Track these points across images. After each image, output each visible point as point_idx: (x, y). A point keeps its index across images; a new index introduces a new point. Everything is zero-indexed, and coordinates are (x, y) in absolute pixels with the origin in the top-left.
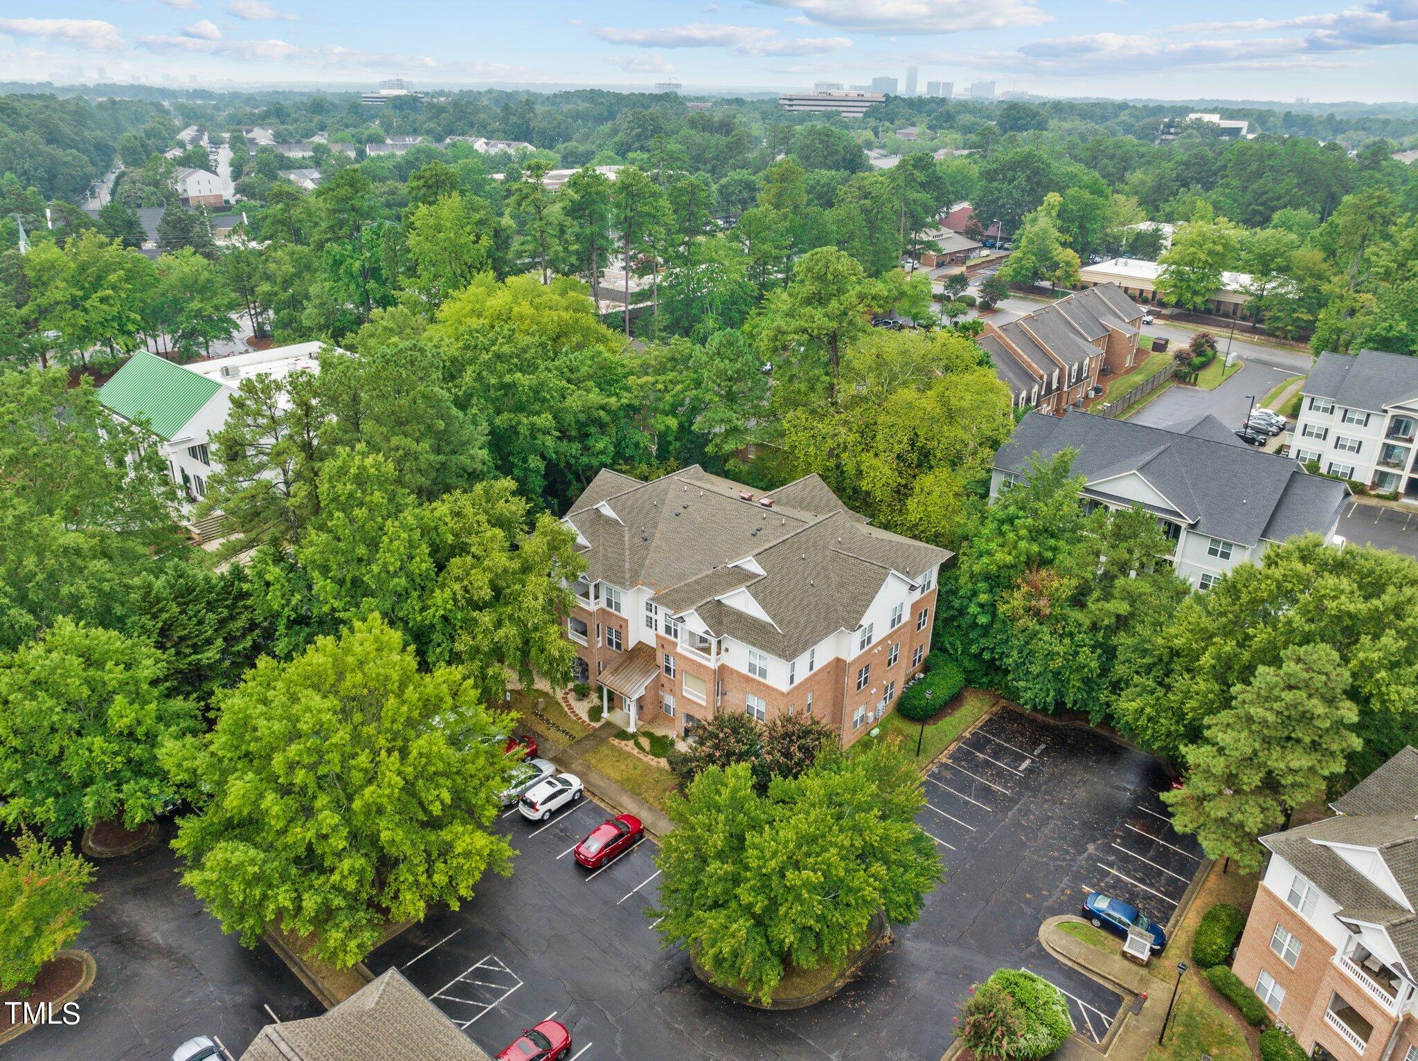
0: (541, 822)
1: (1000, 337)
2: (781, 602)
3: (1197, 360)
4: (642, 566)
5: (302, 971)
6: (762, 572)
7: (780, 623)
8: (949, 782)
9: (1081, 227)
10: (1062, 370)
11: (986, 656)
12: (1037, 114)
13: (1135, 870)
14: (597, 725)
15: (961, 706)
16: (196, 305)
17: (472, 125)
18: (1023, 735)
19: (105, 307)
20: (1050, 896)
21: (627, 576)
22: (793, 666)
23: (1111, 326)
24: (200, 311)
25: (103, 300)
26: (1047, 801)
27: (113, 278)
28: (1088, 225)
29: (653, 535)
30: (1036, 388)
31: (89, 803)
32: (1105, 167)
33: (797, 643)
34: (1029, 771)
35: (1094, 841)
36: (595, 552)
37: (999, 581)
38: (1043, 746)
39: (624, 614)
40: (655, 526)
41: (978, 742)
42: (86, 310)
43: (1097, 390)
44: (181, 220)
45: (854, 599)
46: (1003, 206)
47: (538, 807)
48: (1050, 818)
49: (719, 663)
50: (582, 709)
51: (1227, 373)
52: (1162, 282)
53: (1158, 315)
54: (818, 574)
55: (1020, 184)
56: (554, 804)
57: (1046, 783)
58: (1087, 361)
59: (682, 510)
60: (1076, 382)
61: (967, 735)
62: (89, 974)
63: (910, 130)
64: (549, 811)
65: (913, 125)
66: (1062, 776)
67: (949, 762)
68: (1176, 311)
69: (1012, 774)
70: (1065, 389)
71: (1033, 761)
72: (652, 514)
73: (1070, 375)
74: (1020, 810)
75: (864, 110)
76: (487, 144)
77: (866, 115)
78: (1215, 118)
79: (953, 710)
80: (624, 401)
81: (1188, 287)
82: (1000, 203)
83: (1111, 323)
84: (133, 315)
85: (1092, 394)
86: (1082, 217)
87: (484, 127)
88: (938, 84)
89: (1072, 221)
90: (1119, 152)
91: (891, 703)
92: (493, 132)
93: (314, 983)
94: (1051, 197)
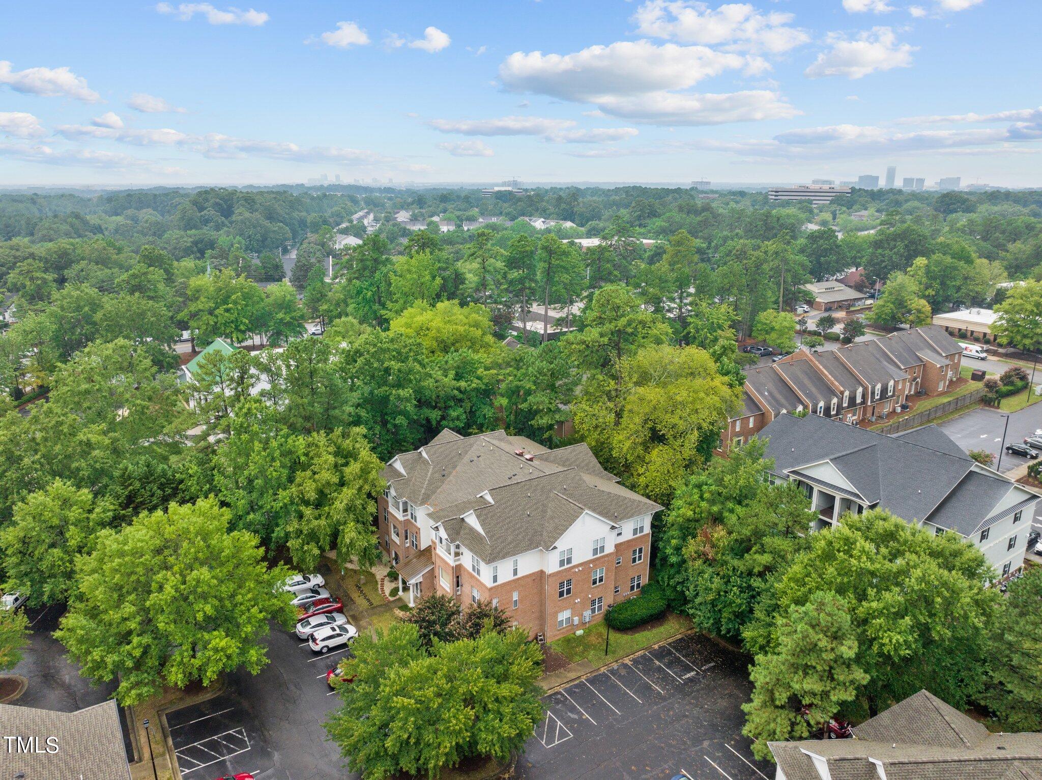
0: (319, 653)
1: (811, 360)
2: (498, 523)
3: (1004, 389)
4: (434, 492)
5: (131, 713)
6: (493, 502)
7: (491, 538)
8: (620, 677)
9: (943, 284)
10: (865, 389)
11: (679, 588)
12: (967, 200)
13: (733, 767)
14: (391, 599)
15: (661, 625)
16: (280, 315)
17: (537, 210)
18: (700, 653)
19: (227, 314)
20: (651, 772)
21: (421, 498)
22: (496, 569)
23: (925, 358)
24: (282, 319)
25: (227, 310)
26: (691, 703)
27: (234, 297)
28: (948, 282)
29: (450, 473)
30: (835, 401)
31: (47, 588)
32: (997, 239)
33: (499, 553)
34: (691, 680)
35: (711, 739)
36: (409, 480)
37: (688, 530)
38: (712, 664)
39: (418, 524)
40: (454, 467)
41: (661, 654)
42: (217, 316)
43: (904, 407)
44: (305, 265)
45: (556, 528)
46: (886, 267)
47: (318, 642)
48: (687, 716)
49: (457, 563)
50: (388, 587)
51: (1031, 402)
52: (995, 327)
53: (995, 353)
54: (538, 508)
55: (899, 251)
56: (332, 643)
57: (698, 691)
58: (891, 383)
59: (475, 458)
60: (881, 399)
61: (656, 647)
62: (20, 692)
63: (863, 213)
64: (327, 646)
65: (866, 209)
66: (715, 688)
67: (630, 663)
68: (1011, 350)
69: (674, 679)
70: (869, 404)
71: (698, 673)
72: (455, 459)
73: (873, 393)
74: (664, 707)
75: (830, 198)
76: (544, 222)
77: (832, 202)
79: (653, 627)
80: (474, 385)
81: (1018, 331)
82: (883, 265)
83: (926, 356)
84: (245, 320)
85: (899, 410)
86: (944, 276)
87: (545, 211)
89: (934, 279)
90: (1009, 228)
91: (599, 614)
92: (550, 215)
93: (132, 722)
94: (918, 261)
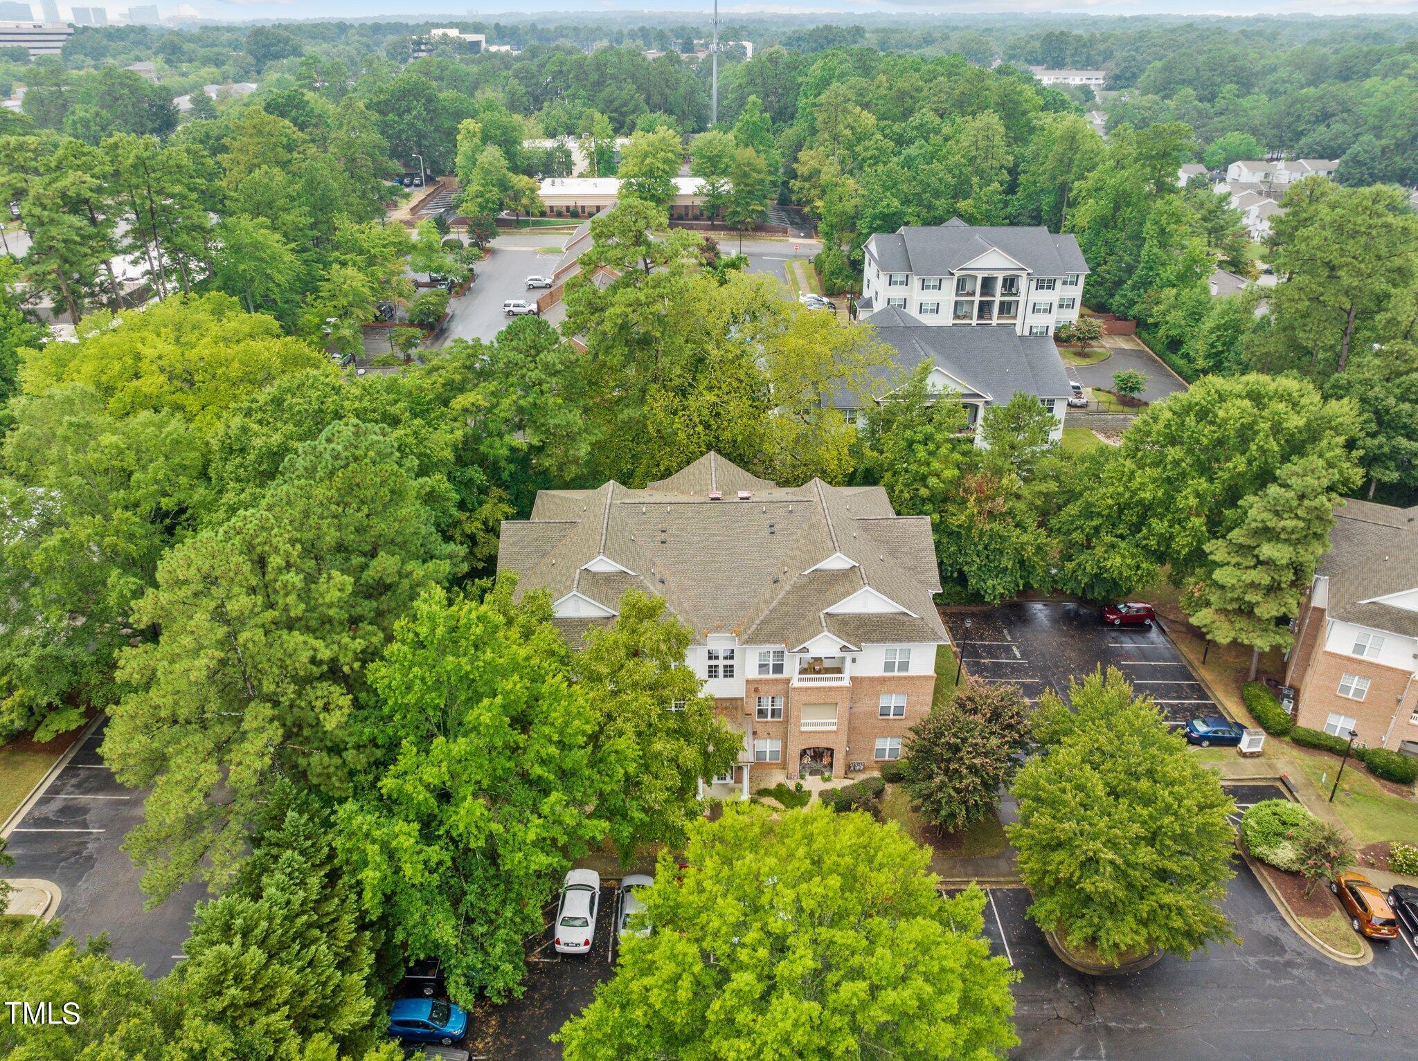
18: (984, 629)
29: (661, 573)
38: (1005, 631)
59: (663, 535)
69: (1021, 665)
72: (641, 551)
78: (453, 33)
88: (86, 10)
94: (468, 124)
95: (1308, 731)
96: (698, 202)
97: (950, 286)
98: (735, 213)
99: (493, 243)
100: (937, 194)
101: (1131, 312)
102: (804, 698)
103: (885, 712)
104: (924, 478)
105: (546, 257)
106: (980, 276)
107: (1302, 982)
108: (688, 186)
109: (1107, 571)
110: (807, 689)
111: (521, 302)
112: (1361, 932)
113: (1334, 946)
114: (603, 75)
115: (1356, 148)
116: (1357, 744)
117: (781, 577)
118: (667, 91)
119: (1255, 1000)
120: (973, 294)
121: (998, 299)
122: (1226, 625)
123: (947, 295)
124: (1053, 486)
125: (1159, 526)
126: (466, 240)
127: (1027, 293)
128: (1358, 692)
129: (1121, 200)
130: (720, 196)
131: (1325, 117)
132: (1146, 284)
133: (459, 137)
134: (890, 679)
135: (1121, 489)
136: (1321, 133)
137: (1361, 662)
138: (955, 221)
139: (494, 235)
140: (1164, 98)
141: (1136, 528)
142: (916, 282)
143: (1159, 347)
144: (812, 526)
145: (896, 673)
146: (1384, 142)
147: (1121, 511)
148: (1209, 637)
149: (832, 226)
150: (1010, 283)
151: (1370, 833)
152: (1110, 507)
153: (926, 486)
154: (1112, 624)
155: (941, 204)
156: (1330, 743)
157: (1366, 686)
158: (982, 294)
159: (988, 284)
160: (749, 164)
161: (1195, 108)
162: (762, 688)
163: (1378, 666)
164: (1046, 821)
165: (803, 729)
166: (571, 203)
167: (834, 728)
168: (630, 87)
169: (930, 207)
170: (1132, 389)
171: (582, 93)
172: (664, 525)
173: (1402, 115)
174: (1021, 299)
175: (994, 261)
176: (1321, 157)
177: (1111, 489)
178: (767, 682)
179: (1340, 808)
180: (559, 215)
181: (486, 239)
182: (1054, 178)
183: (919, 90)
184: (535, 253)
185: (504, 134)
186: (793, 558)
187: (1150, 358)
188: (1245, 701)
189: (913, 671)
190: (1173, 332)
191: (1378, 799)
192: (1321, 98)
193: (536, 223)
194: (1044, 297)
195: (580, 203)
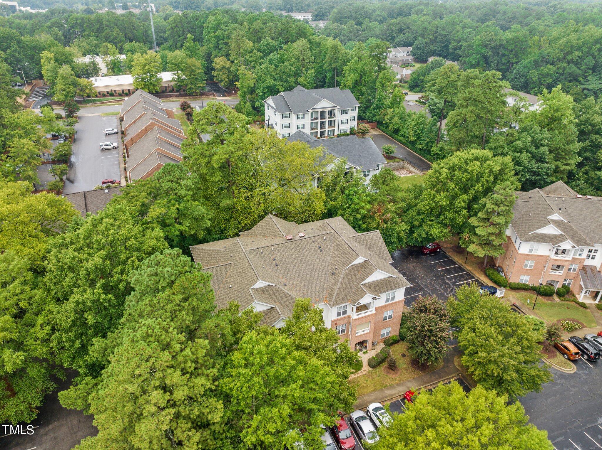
94: (45, 53)
95: (514, 283)
96: (172, 84)
97: (308, 117)
98: (191, 88)
99: (78, 114)
100: (289, 76)
101: (374, 119)
102: (357, 322)
103: (385, 319)
104: (357, 210)
105: (107, 118)
106: (319, 111)
107: (562, 385)
108: (167, 77)
109: (431, 235)
110: (359, 319)
111: (108, 143)
112: (569, 359)
113: (564, 367)
114: (101, 24)
115: (416, 43)
116: (531, 285)
117: (335, 271)
118: (135, 31)
119: (553, 398)
120: (317, 119)
121: (327, 120)
122: (481, 250)
123: (307, 121)
124: (404, 204)
125: (450, 215)
126: (63, 114)
127: (338, 117)
128: (531, 266)
129: (363, 74)
130: (182, 81)
131: (401, 31)
132: (379, 107)
133: (42, 61)
134: (388, 305)
135: (431, 202)
136: (401, 37)
137: (532, 255)
138: (299, 88)
139: (78, 109)
140: (341, 24)
141: (438, 216)
142: (294, 116)
143: (389, 133)
144: (338, 245)
145: (390, 302)
146: (426, 40)
147: (432, 211)
148: (475, 255)
149: (245, 93)
150: (331, 112)
151: (551, 319)
152: (428, 210)
153: (359, 213)
154: (426, 254)
155: (292, 80)
156: (523, 287)
157: (533, 263)
158: (321, 119)
159: (323, 114)
160: (194, 66)
161: (356, 28)
162: (338, 322)
163: (537, 256)
164: (484, 354)
165: (357, 335)
166: (109, 89)
167: (368, 331)
168: (116, 30)
169: (287, 81)
170: (391, 153)
171: (92, 34)
172: (273, 257)
173: (430, 30)
174: (336, 119)
175: (324, 104)
176: (404, 46)
177: (427, 202)
178: (340, 319)
179: (537, 311)
180: (104, 96)
181: (74, 112)
182: (330, 65)
183: (262, 29)
184: (101, 116)
185: (66, 58)
186: (337, 261)
187: (387, 137)
188: (487, 275)
189: (396, 300)
190: (396, 127)
191: (545, 304)
192: (399, 23)
193: (94, 101)
194: (344, 117)
195: (113, 89)
